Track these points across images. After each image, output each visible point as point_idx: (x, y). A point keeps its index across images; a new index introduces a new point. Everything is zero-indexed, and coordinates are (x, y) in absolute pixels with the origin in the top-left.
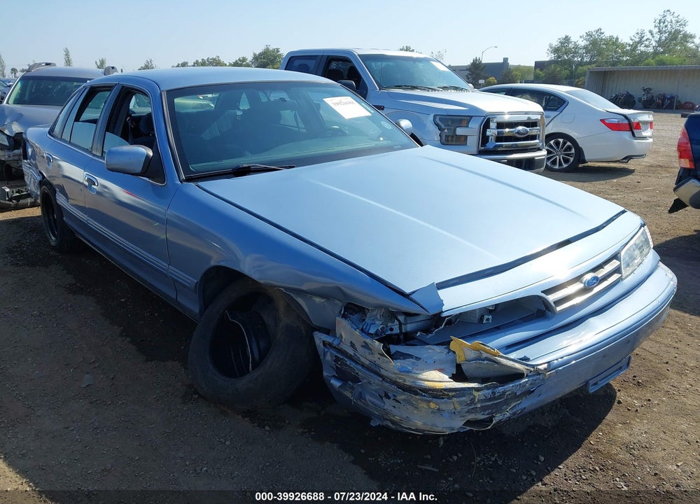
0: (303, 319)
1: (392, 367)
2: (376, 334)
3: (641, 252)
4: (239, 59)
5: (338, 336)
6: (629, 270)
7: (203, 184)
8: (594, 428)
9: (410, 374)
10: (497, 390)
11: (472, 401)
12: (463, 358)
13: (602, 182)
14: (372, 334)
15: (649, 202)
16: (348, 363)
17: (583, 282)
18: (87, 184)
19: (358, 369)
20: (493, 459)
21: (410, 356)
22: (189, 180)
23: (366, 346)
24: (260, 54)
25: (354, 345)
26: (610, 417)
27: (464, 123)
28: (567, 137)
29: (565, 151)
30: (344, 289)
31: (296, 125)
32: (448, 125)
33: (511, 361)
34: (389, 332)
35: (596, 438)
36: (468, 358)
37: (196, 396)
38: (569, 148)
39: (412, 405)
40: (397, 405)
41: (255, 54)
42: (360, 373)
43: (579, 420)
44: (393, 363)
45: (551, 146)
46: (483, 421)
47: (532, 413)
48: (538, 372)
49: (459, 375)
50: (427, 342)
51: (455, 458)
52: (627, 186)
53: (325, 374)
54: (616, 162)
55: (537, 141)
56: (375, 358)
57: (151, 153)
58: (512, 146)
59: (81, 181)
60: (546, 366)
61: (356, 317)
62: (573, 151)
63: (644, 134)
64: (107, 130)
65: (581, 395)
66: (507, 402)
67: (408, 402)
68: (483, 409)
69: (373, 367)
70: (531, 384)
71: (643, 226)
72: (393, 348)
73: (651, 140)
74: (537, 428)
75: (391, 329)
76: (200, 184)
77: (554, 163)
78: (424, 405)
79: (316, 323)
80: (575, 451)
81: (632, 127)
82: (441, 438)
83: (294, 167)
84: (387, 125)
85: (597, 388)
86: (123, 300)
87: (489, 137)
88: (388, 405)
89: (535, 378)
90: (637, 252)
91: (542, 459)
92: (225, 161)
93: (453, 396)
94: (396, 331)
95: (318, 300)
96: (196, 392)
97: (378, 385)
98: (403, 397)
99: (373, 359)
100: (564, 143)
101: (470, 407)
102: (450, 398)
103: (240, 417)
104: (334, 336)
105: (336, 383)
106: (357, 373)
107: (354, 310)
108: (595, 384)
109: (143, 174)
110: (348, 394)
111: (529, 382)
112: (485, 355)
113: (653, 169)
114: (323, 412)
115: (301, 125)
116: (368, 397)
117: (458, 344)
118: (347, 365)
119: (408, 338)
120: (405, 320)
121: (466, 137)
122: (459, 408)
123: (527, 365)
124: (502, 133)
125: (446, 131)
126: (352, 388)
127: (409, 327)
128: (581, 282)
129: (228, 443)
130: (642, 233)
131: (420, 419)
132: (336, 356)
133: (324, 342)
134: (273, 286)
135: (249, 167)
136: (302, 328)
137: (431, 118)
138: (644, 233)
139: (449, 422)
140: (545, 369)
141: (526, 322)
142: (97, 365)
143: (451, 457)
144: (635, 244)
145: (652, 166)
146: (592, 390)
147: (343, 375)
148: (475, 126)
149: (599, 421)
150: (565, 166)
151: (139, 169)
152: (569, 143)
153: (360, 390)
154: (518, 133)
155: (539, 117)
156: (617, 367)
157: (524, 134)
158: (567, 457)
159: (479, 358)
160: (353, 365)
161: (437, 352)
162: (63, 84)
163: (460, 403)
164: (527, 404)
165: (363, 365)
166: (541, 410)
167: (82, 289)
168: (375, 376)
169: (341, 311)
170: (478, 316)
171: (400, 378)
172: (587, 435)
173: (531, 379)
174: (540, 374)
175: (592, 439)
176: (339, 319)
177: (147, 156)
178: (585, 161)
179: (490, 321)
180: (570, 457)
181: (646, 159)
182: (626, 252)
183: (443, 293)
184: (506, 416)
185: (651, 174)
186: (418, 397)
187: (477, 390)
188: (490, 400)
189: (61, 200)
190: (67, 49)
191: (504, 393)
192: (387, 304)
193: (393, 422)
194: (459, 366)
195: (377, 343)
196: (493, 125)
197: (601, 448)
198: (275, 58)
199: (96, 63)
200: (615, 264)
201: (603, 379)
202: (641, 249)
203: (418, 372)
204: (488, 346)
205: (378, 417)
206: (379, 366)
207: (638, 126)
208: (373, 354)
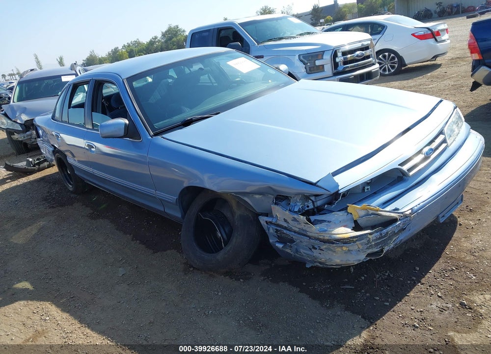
0: (249, 210)
1: (314, 230)
2: (299, 211)
3: (458, 126)
4: (153, 38)
5: (275, 216)
6: (452, 139)
7: (167, 136)
8: (447, 244)
9: (327, 232)
10: (383, 232)
11: (369, 241)
12: (358, 217)
13: (420, 77)
14: (296, 212)
15: (455, 85)
16: (285, 231)
17: (424, 153)
18: (87, 148)
19: (291, 234)
20: (387, 274)
21: (324, 221)
22: (156, 135)
23: (295, 220)
24: (166, 32)
25: (286, 220)
26: (455, 235)
27: (320, 57)
28: (390, 51)
29: (391, 60)
30: (273, 187)
31: (210, 82)
32: (310, 60)
33: (388, 212)
34: (307, 209)
35: (450, 249)
36: (361, 215)
37: (192, 269)
38: (393, 58)
39: (331, 250)
40: (321, 252)
41: (162, 33)
42: (294, 237)
43: (436, 240)
44: (314, 227)
45: (380, 59)
46: (377, 252)
47: (406, 242)
48: (406, 216)
49: (357, 227)
50: (333, 210)
51: (363, 278)
52: (439, 77)
53: (271, 241)
54: (427, 61)
55: (371, 59)
56: (302, 226)
57: (127, 122)
58: (354, 66)
59: (84, 147)
60: (410, 211)
61: (284, 203)
62: (396, 60)
63: (443, 38)
64: (92, 111)
65: (435, 225)
66: (390, 238)
67: (329, 249)
68: (376, 245)
69: (302, 232)
70: (403, 224)
71: (455, 108)
72: (312, 218)
73: (449, 41)
74: (410, 251)
75: (308, 207)
76: (164, 136)
77: (385, 70)
78: (339, 249)
79: (258, 211)
80: (438, 260)
81: (434, 35)
82: (352, 268)
83: (219, 113)
84: (272, 71)
85: (444, 219)
86: (127, 218)
87: (338, 62)
88: (316, 253)
89: (405, 220)
90: (455, 126)
91: (418, 269)
92: (175, 118)
93: (357, 241)
94: (311, 206)
95: (257, 196)
96: (191, 266)
97: (307, 242)
98: (325, 247)
99: (301, 227)
100: (389, 55)
101: (368, 245)
102: (354, 242)
103: (223, 276)
104: (272, 216)
105: (280, 246)
106: (292, 237)
107: (281, 199)
108: (443, 216)
109: (126, 135)
110: (289, 251)
111: (402, 223)
112: (371, 212)
113: (454, 61)
114: (273, 264)
115: (213, 81)
116: (302, 251)
117: (352, 208)
118: (285, 233)
119: (319, 210)
120: (315, 198)
121: (323, 66)
122: (361, 247)
123: (399, 213)
124: (347, 58)
125: (309, 64)
126: (291, 247)
127: (319, 203)
128: (422, 154)
129: (220, 294)
130: (456, 113)
131: (337, 258)
132: (276, 229)
133: (266, 222)
134: (227, 193)
135: (191, 119)
136: (250, 215)
137: (297, 57)
138: (457, 113)
139: (357, 257)
140: (410, 213)
141: (392, 186)
142: (124, 261)
143: (360, 278)
144: (452, 121)
145: (452, 59)
146: (442, 220)
147: (283, 239)
148: (327, 57)
149: (450, 239)
150: (392, 71)
151: (122, 133)
152: (392, 55)
153: (296, 247)
154: (357, 56)
155: (369, 42)
156: (455, 203)
157: (362, 56)
158: (433, 264)
159: (368, 215)
160: (288, 232)
161: (340, 215)
162: (46, 82)
163: (362, 244)
164: (403, 237)
165: (295, 232)
166: (411, 239)
167: (98, 215)
168: (304, 237)
169: (273, 201)
170: (361, 188)
171: (320, 236)
172: (443, 249)
173: (402, 221)
174: (407, 217)
175: (447, 251)
176: (273, 206)
177: (126, 124)
178: (405, 65)
179: (369, 190)
180: (435, 265)
181: (448, 55)
182: (447, 129)
183: (337, 178)
184: (391, 247)
185: (453, 65)
186: (334, 245)
187: (370, 234)
188: (380, 238)
189: (70, 160)
190: (35, 54)
191: (387, 233)
192: (303, 192)
193: (320, 263)
194: (355, 222)
195: (302, 217)
196: (339, 54)
197: (454, 255)
198: (177, 32)
199: (57, 60)
200: (441, 137)
201: (447, 212)
202: (457, 123)
203: (331, 230)
204: (372, 206)
205: (310, 262)
206: (306, 231)
207: (438, 33)
208: (300, 224)
